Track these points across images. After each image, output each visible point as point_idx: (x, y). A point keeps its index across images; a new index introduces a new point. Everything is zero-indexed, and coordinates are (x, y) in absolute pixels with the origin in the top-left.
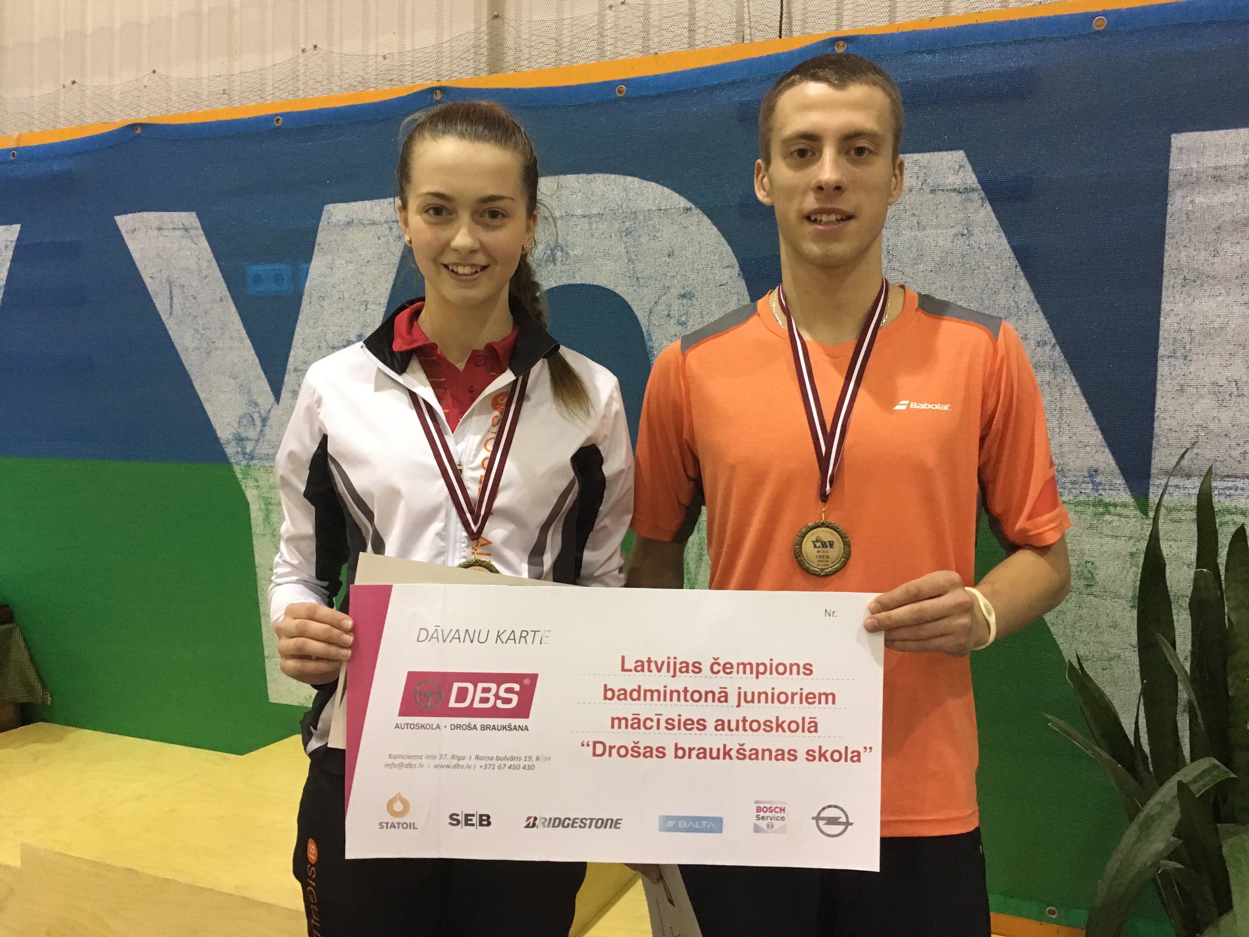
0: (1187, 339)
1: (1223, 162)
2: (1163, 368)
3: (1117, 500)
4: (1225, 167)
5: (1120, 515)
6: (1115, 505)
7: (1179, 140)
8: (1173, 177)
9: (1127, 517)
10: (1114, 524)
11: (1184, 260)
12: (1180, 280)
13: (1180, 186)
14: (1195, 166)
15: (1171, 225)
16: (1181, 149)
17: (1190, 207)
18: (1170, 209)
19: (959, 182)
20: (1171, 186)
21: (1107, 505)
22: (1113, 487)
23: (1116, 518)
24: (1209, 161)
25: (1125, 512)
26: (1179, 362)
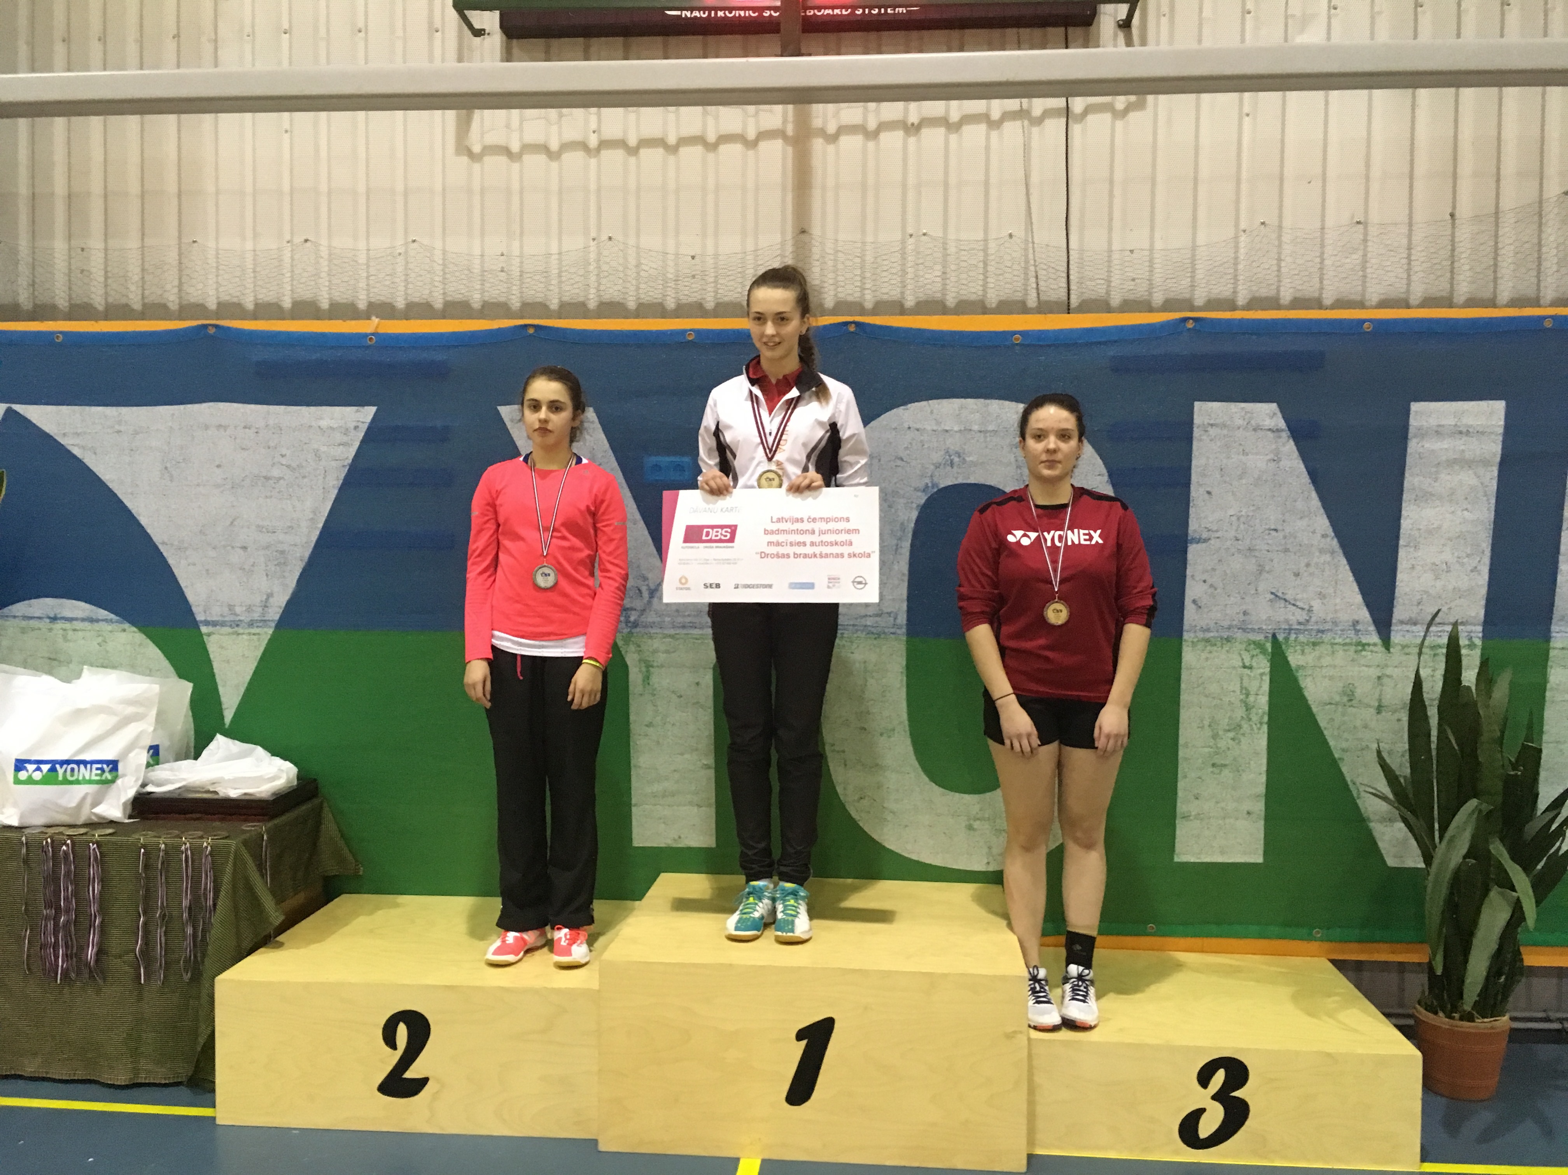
0: (1417, 534)
1: (1443, 423)
2: (1402, 553)
3: (1371, 642)
4: (1443, 426)
5: (1372, 651)
6: (1369, 645)
7: (1416, 407)
8: (1412, 430)
9: (1376, 652)
10: (1370, 657)
11: (1416, 484)
12: (1414, 497)
13: (1415, 436)
14: (1425, 424)
15: (1409, 460)
16: (1416, 412)
17: (1421, 450)
18: (1409, 450)
19: (1273, 424)
20: (1410, 435)
21: (1364, 645)
22: (1367, 632)
23: (1369, 653)
24: (1433, 422)
25: (1375, 649)
26: (1412, 550)
